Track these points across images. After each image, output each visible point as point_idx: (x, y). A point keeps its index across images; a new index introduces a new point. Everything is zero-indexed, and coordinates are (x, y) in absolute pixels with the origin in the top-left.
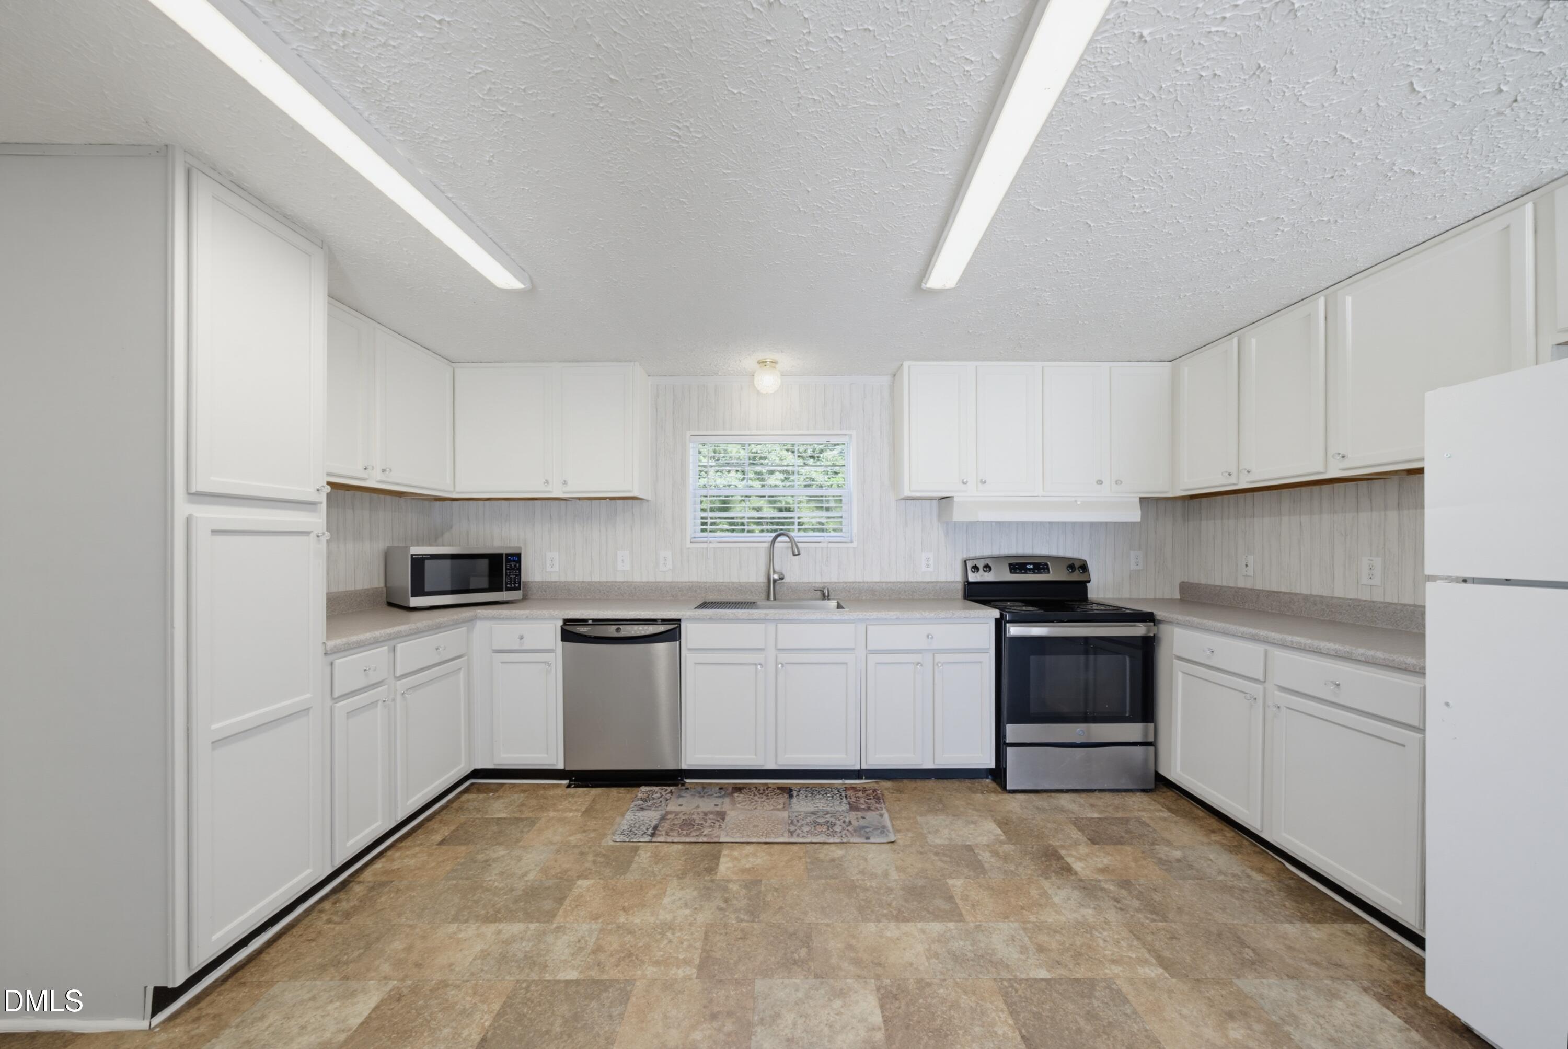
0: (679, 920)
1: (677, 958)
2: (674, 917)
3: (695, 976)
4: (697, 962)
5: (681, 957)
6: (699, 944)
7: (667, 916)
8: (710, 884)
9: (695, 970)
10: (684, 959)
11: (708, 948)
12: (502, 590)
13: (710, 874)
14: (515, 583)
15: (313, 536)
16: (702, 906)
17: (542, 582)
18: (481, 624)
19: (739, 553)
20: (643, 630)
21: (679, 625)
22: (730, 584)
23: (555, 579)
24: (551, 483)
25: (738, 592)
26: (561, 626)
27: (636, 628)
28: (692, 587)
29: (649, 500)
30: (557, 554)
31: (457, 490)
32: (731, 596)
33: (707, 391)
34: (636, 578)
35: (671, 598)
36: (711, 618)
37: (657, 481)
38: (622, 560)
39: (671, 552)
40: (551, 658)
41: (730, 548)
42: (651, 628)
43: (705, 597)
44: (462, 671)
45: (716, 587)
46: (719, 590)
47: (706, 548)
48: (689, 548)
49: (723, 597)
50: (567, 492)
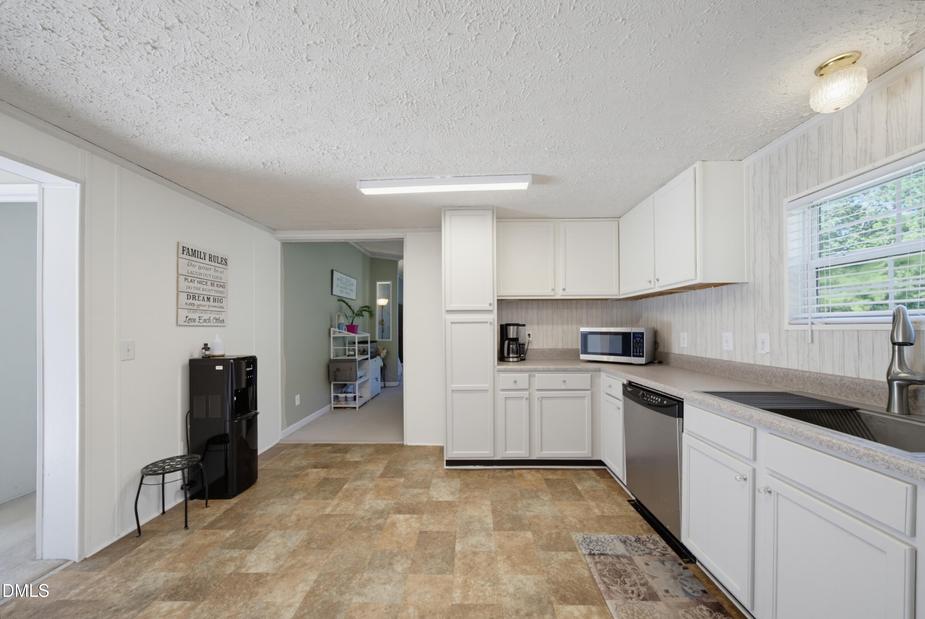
0: (503, 587)
1: (469, 591)
2: (505, 584)
3: (454, 603)
4: (466, 603)
5: (470, 593)
6: (481, 602)
7: (505, 579)
8: (545, 601)
9: (458, 602)
10: (468, 595)
11: (478, 607)
12: (630, 356)
13: (558, 600)
14: (640, 353)
15: (489, 323)
16: (519, 598)
17: (677, 354)
18: (603, 375)
19: (858, 338)
20: (655, 400)
21: (680, 404)
22: (839, 378)
23: (685, 353)
24: (652, 282)
25: (851, 392)
26: (623, 385)
27: (652, 397)
28: (788, 374)
29: (746, 282)
30: (686, 333)
31: (621, 293)
32: (839, 394)
33: (808, 140)
34: (738, 359)
35: (765, 384)
36: (700, 403)
37: (755, 261)
38: (726, 341)
39: (768, 335)
40: (621, 404)
41: (843, 331)
42: (660, 400)
43: (803, 389)
44: (586, 398)
45: (817, 379)
46: (821, 384)
47: (808, 330)
48: (787, 330)
49: (827, 393)
50: (661, 287)
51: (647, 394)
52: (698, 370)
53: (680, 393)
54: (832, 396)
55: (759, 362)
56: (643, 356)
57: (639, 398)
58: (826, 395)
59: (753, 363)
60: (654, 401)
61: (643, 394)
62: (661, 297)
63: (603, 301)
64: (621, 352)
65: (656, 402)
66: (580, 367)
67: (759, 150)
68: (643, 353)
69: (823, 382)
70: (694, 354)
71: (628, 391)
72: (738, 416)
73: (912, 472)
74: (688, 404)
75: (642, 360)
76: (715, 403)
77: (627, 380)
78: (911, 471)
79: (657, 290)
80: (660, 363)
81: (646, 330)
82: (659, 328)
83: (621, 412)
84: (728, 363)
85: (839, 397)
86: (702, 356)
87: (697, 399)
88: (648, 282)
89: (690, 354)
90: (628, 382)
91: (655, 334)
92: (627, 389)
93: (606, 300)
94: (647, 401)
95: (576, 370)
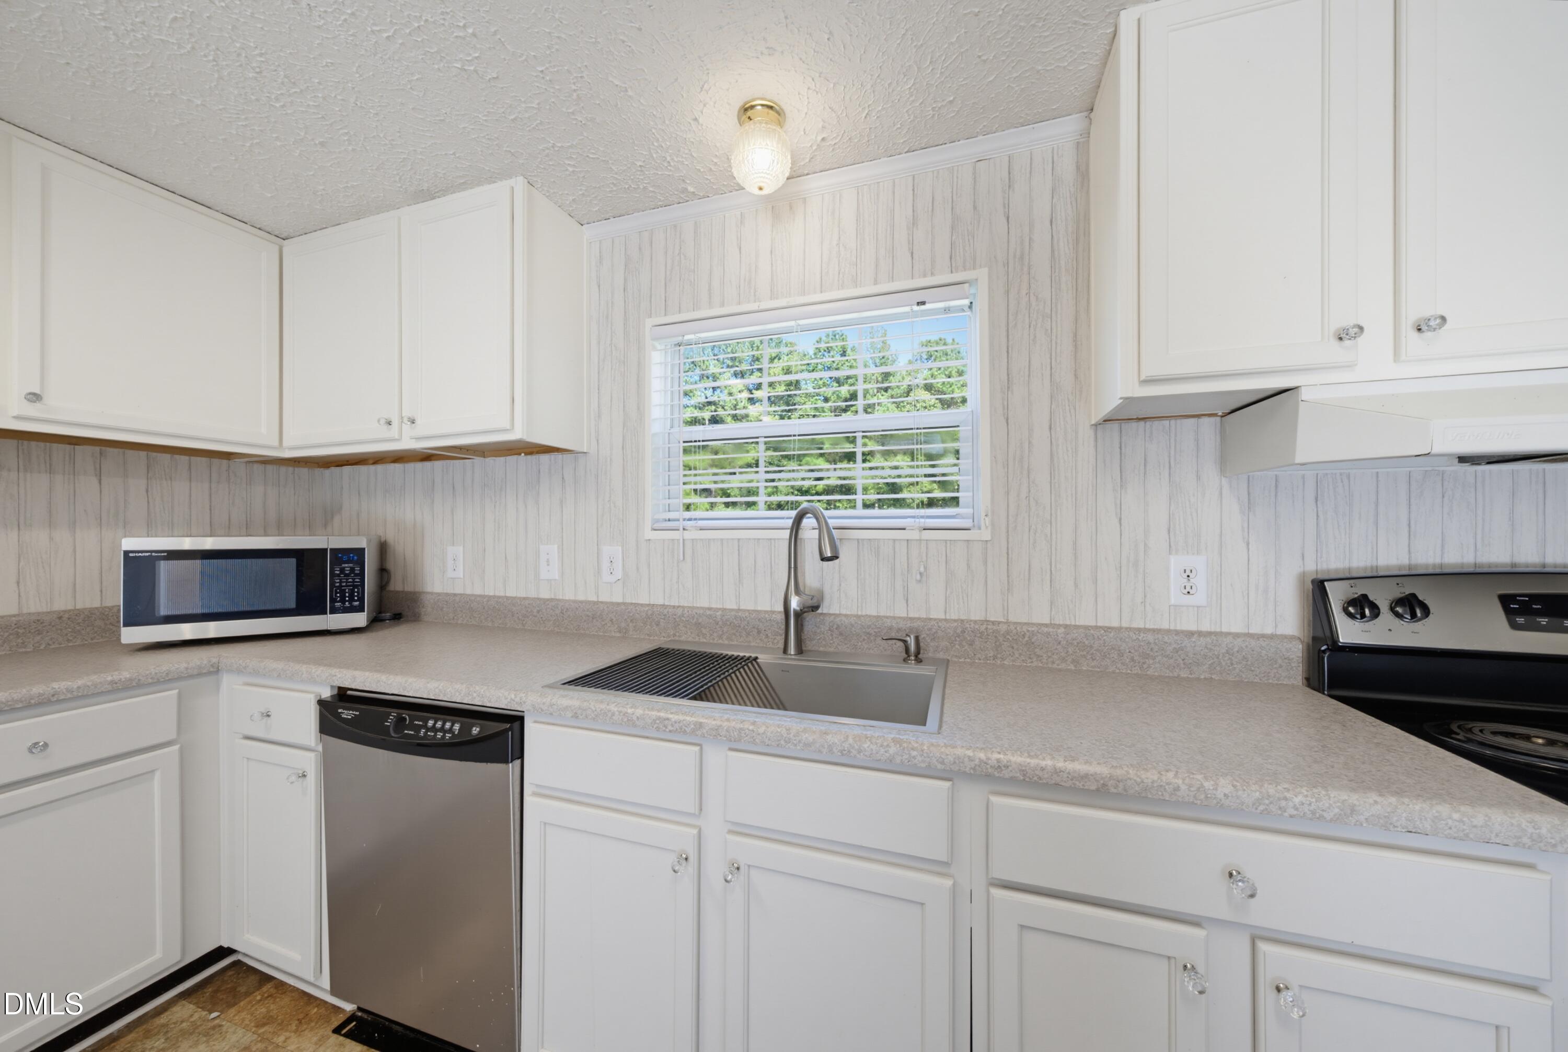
12: (324, 613)
14: (351, 601)
17: (439, 594)
18: (227, 680)
19: (739, 550)
20: (442, 729)
21: (516, 725)
22: (719, 613)
23: (458, 590)
24: (395, 423)
25: (734, 631)
26: (321, 703)
27: (431, 723)
28: (652, 615)
29: (585, 451)
30: (461, 548)
31: (286, 443)
32: (720, 637)
33: (680, 238)
34: (568, 594)
35: (618, 635)
36: (575, 716)
37: (599, 416)
38: (548, 561)
39: (620, 548)
40: (310, 762)
41: (722, 540)
42: (457, 727)
43: (674, 635)
44: (158, 775)
45: (693, 618)
46: (698, 625)
47: (678, 540)
48: (649, 540)
49: (705, 638)
50: (418, 439)
51: (412, 719)
52: (490, 624)
53: (518, 700)
54: (711, 641)
55: (604, 597)
56: (361, 609)
57: (389, 735)
58: (705, 640)
59: (594, 599)
60: (439, 735)
61: (400, 720)
62: (398, 466)
63: (216, 461)
64: (293, 605)
65: (448, 735)
66: (126, 675)
67: (612, 219)
68: (361, 599)
69: (700, 620)
70: (478, 591)
71: (345, 721)
72: (670, 728)
73: (959, 762)
74: (535, 722)
75: (359, 619)
76: (613, 708)
77: (332, 687)
78: (957, 762)
79: (407, 444)
80: (397, 617)
81: (369, 542)
82: (390, 536)
83: (312, 783)
84: (553, 604)
85: (720, 641)
86: (497, 594)
87: (566, 708)
88: (382, 422)
89: (468, 592)
90: (335, 692)
91: (383, 549)
92: (338, 716)
93: (228, 456)
94: (416, 737)
95: (109, 687)
